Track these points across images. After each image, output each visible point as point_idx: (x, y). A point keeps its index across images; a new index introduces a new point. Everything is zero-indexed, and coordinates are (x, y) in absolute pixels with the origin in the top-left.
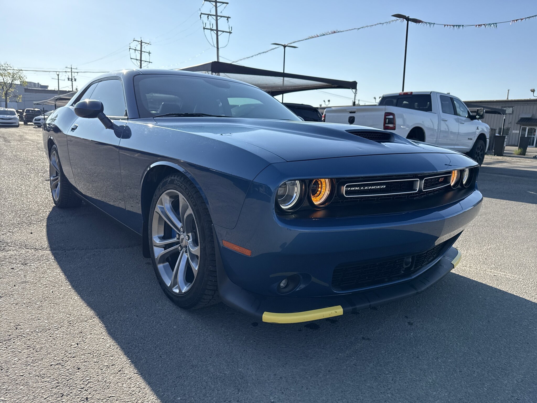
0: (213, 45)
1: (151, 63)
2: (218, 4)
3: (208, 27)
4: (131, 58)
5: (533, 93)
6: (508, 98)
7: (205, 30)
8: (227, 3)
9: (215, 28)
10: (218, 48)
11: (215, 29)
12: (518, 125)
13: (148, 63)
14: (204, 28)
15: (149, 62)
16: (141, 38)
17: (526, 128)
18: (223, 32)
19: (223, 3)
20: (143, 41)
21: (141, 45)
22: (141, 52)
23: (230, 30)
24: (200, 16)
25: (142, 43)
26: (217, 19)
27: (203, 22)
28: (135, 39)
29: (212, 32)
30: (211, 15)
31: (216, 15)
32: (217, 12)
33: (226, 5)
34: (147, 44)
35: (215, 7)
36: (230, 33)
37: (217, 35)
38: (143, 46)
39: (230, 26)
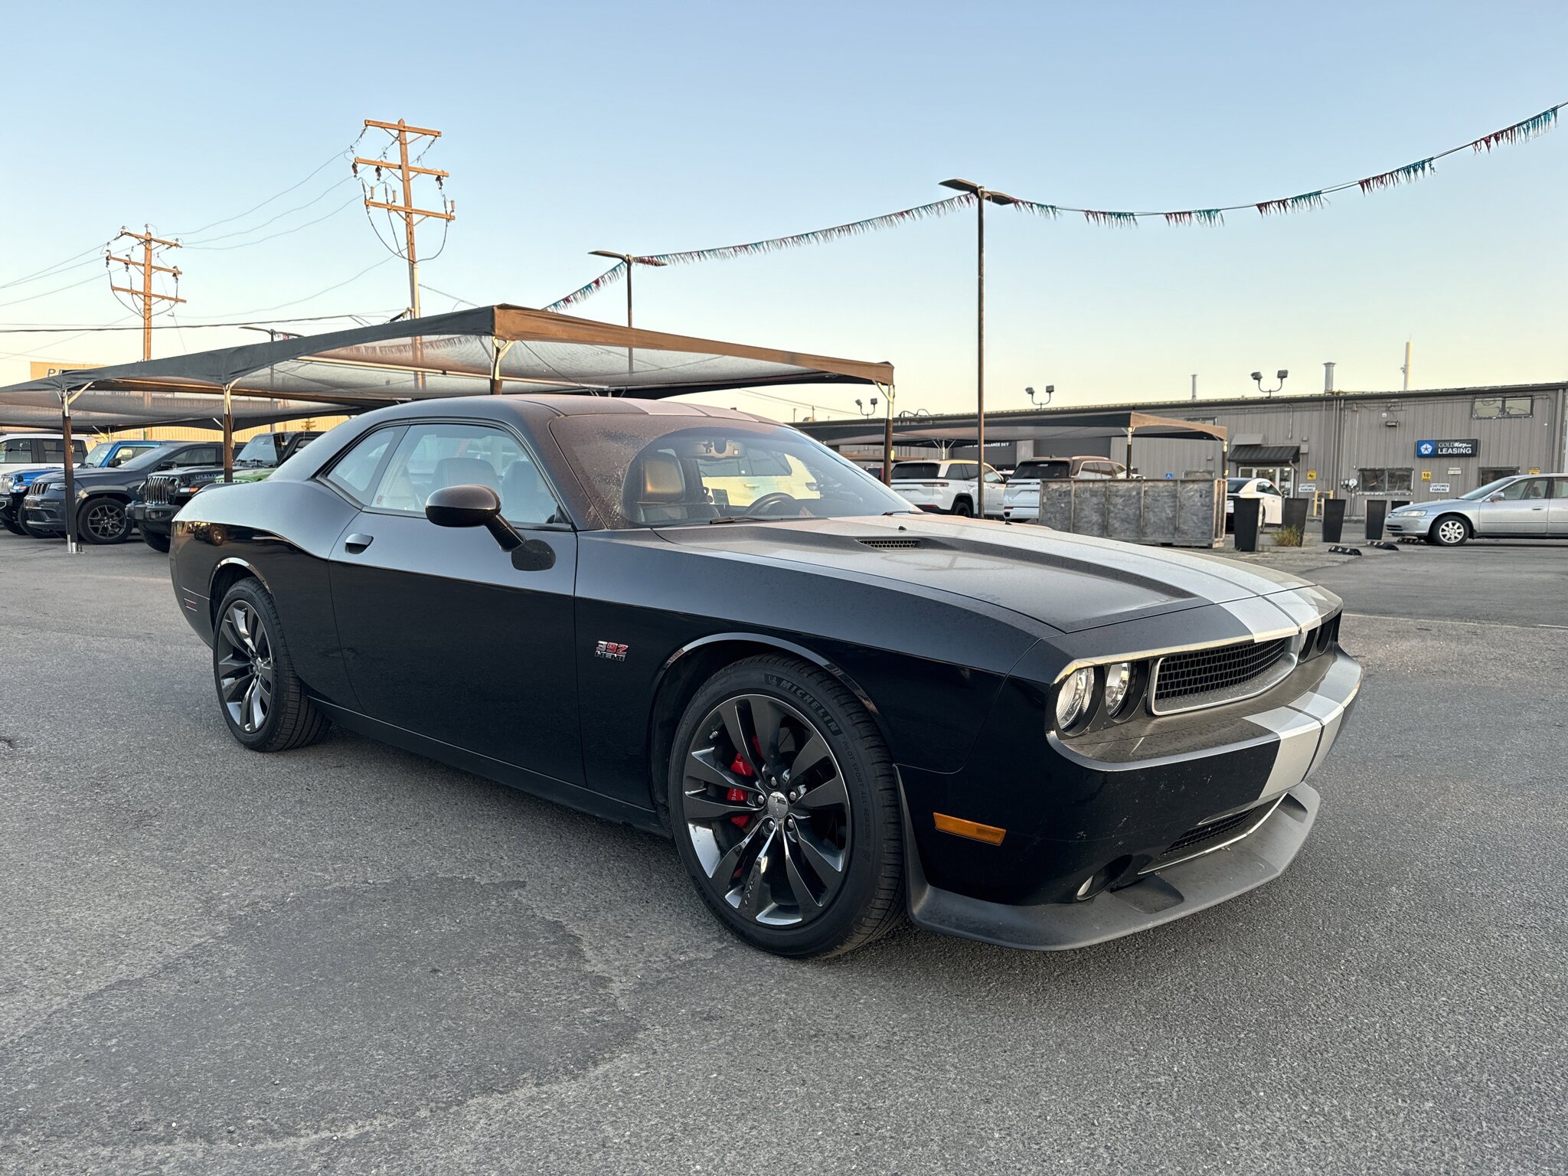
0: (396, 251)
1: (184, 301)
2: (409, 136)
3: (379, 197)
4: (114, 289)
5: (1257, 381)
6: (1194, 396)
7: (372, 209)
8: (437, 134)
9: (400, 202)
10: (412, 263)
11: (402, 205)
12: (1231, 463)
13: (173, 302)
14: (367, 204)
15: (177, 300)
16: (146, 226)
17: (1251, 470)
18: (428, 214)
19: (424, 132)
20: (154, 236)
21: (146, 249)
22: (148, 268)
23: (449, 209)
24: (354, 167)
25: (149, 241)
26: (406, 178)
27: (363, 185)
28: (126, 231)
29: (393, 214)
30: (388, 166)
31: (403, 167)
32: (404, 157)
33: (432, 138)
34: (166, 246)
35: (398, 143)
36: (448, 220)
37: (409, 224)
38: (154, 252)
39: (449, 200)
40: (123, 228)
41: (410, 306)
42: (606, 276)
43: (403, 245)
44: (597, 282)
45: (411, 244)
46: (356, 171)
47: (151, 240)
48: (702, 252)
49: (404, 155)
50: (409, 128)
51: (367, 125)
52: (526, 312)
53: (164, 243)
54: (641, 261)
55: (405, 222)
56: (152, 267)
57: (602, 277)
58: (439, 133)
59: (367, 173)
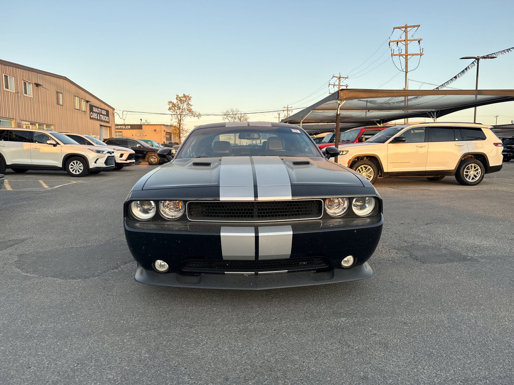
0: (402, 70)
3: (396, 52)
7: (393, 56)
10: (406, 72)
11: (404, 53)
18: (413, 55)
19: (414, 27)
20: (341, 76)
21: (339, 80)
22: (339, 86)
23: (421, 51)
24: (389, 44)
25: (340, 78)
26: (406, 44)
27: (391, 49)
28: (334, 76)
29: (401, 57)
30: (400, 41)
31: (406, 40)
32: (406, 37)
33: (417, 28)
34: (345, 78)
35: (405, 32)
36: (421, 55)
37: (406, 60)
38: (341, 81)
39: (421, 48)
40: (333, 75)
41: (405, 87)
42: (470, 66)
43: (404, 67)
44: (466, 69)
45: (406, 66)
46: (390, 45)
47: (341, 77)
48: (509, 49)
49: (406, 36)
50: (408, 26)
51: (394, 29)
52: (351, 90)
53: (344, 78)
54: (484, 58)
55: (405, 59)
56: (340, 85)
57: (468, 67)
58: (419, 25)
59: (393, 45)
